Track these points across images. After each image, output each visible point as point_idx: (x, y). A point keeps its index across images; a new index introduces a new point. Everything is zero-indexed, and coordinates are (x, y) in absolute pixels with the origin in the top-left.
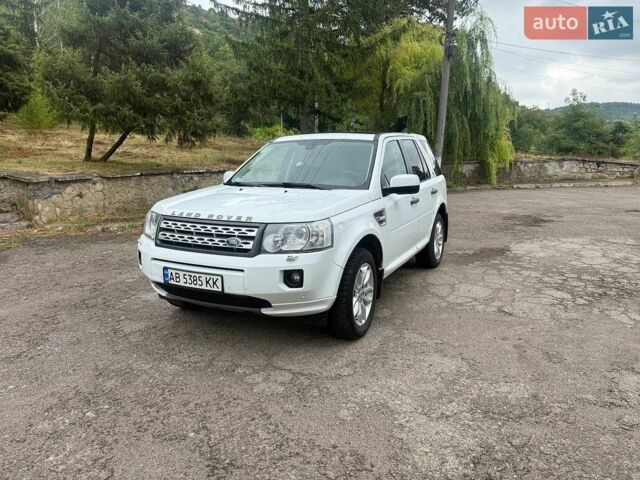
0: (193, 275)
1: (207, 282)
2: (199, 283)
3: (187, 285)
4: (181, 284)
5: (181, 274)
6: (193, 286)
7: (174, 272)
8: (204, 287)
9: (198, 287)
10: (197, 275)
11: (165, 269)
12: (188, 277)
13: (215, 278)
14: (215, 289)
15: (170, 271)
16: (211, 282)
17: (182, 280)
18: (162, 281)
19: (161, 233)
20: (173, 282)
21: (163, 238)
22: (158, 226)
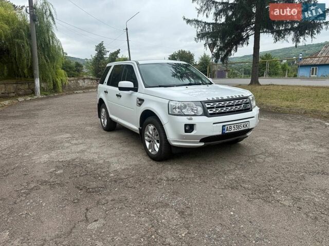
0: (238, 124)
1: (243, 126)
2: (240, 127)
3: (235, 130)
4: (232, 131)
5: (232, 126)
6: (238, 130)
7: (228, 126)
8: (242, 129)
9: (240, 130)
10: (240, 124)
11: (223, 126)
12: (235, 127)
13: (247, 123)
14: (247, 128)
15: (226, 127)
16: (245, 126)
17: (233, 128)
18: (220, 133)
19: (209, 110)
20: (227, 132)
21: (212, 112)
22: (203, 107)
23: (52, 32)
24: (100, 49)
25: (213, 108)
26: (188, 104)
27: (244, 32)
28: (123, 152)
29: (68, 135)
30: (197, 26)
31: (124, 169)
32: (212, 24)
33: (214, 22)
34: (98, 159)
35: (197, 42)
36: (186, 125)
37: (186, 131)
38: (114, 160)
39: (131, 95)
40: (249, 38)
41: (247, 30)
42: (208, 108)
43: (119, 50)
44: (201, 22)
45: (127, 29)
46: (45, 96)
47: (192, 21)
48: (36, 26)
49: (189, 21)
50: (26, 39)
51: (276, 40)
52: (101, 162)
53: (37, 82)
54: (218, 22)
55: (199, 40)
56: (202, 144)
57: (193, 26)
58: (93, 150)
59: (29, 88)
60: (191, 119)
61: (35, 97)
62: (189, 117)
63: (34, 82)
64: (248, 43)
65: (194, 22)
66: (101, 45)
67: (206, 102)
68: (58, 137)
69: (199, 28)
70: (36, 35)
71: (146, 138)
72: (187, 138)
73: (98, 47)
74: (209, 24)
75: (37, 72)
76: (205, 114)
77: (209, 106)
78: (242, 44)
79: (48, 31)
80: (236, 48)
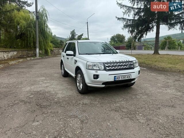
0: (124, 76)
1: (127, 77)
2: (125, 78)
3: (122, 79)
4: (120, 79)
5: (120, 77)
6: (124, 79)
7: (118, 77)
8: (127, 79)
10: (125, 76)
11: (115, 76)
12: (122, 77)
13: (129, 75)
15: (117, 77)
16: (128, 77)
17: (121, 78)
18: (113, 80)
19: (107, 68)
20: (117, 80)
21: (109, 69)
22: (104, 66)
23: (47, 25)
24: (73, 34)
25: (110, 66)
26: (97, 64)
27: (151, 24)
28: (67, 88)
29: (44, 78)
30: (123, 21)
31: (63, 97)
32: (132, 20)
33: (133, 19)
34: (52, 91)
35: (123, 30)
36: (94, 75)
37: (94, 78)
38: (60, 92)
39: (72, 58)
40: (153, 28)
41: (152, 23)
42: (107, 66)
43: (83, 34)
44: (125, 19)
45: (87, 23)
46: (41, 58)
47: (121, 18)
48: (39, 21)
49: (119, 19)
50: (33, 28)
51: (169, 29)
52: (54, 93)
53: (38, 50)
54: (135, 19)
55: (125, 29)
56: (104, 86)
57: (121, 21)
58: (52, 86)
59: (34, 53)
60: (97, 72)
61: (36, 58)
62: (96, 71)
63: (36, 50)
64: (153, 30)
65: (122, 19)
66: (73, 31)
67: (106, 63)
68: (38, 79)
69: (125, 22)
70: (38, 26)
71: (77, 81)
72: (95, 82)
73: (72, 32)
74: (130, 20)
75: (38, 45)
76: (105, 69)
77: (108, 65)
78: (150, 31)
79: (45, 24)
80: (146, 33)
